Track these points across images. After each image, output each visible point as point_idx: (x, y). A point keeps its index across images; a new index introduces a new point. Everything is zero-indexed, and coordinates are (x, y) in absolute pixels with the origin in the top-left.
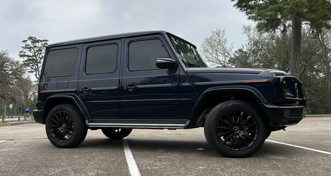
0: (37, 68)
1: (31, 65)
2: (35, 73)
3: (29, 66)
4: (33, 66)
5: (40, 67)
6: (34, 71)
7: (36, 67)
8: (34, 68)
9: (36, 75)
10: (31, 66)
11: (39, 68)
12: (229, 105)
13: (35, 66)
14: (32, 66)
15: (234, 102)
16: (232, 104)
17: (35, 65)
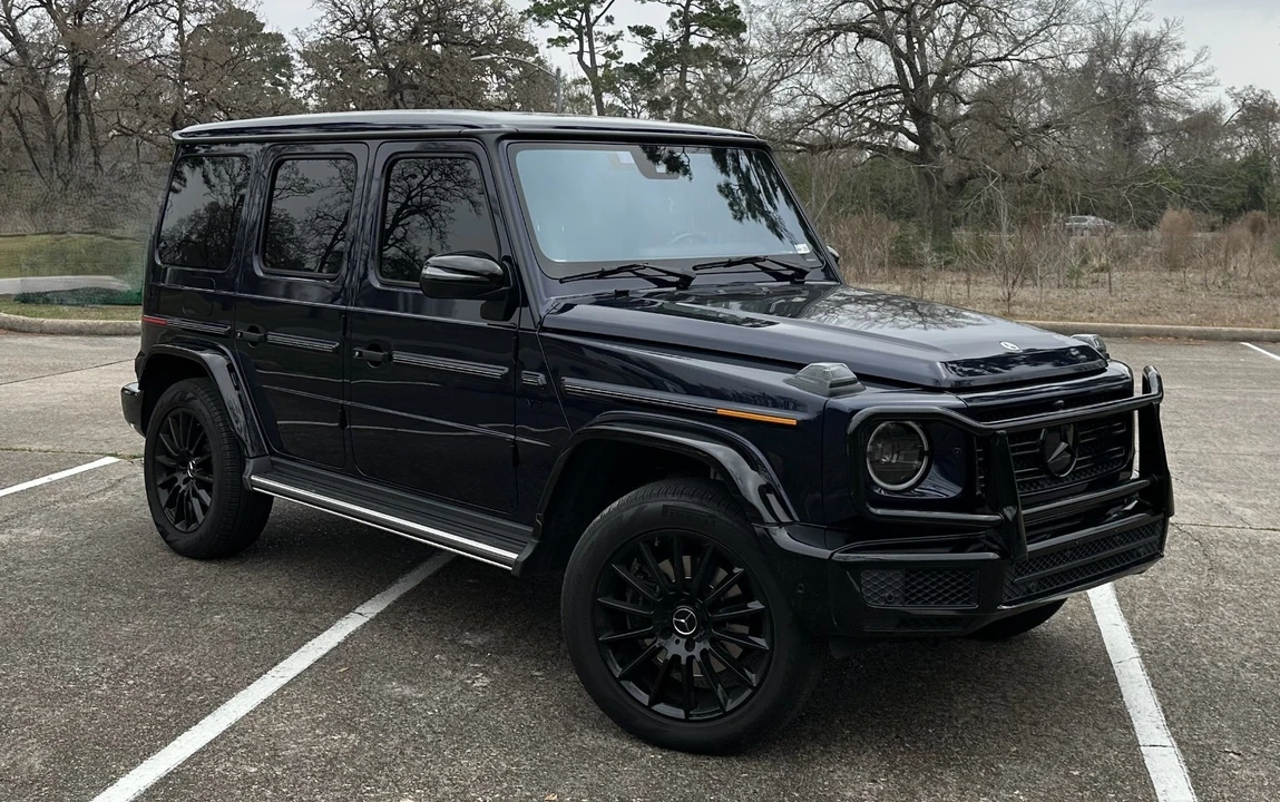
0: (584, 23)
1: (561, 12)
2: (575, 47)
3: (552, 19)
4: (570, 14)
5: (598, 18)
6: (571, 40)
7: (580, 22)
8: (574, 23)
9: (580, 54)
10: (564, 18)
11: (593, 25)
12: (650, 506)
13: (578, 17)
14: (565, 15)
15: (669, 497)
16: (661, 504)
17: (577, 12)
